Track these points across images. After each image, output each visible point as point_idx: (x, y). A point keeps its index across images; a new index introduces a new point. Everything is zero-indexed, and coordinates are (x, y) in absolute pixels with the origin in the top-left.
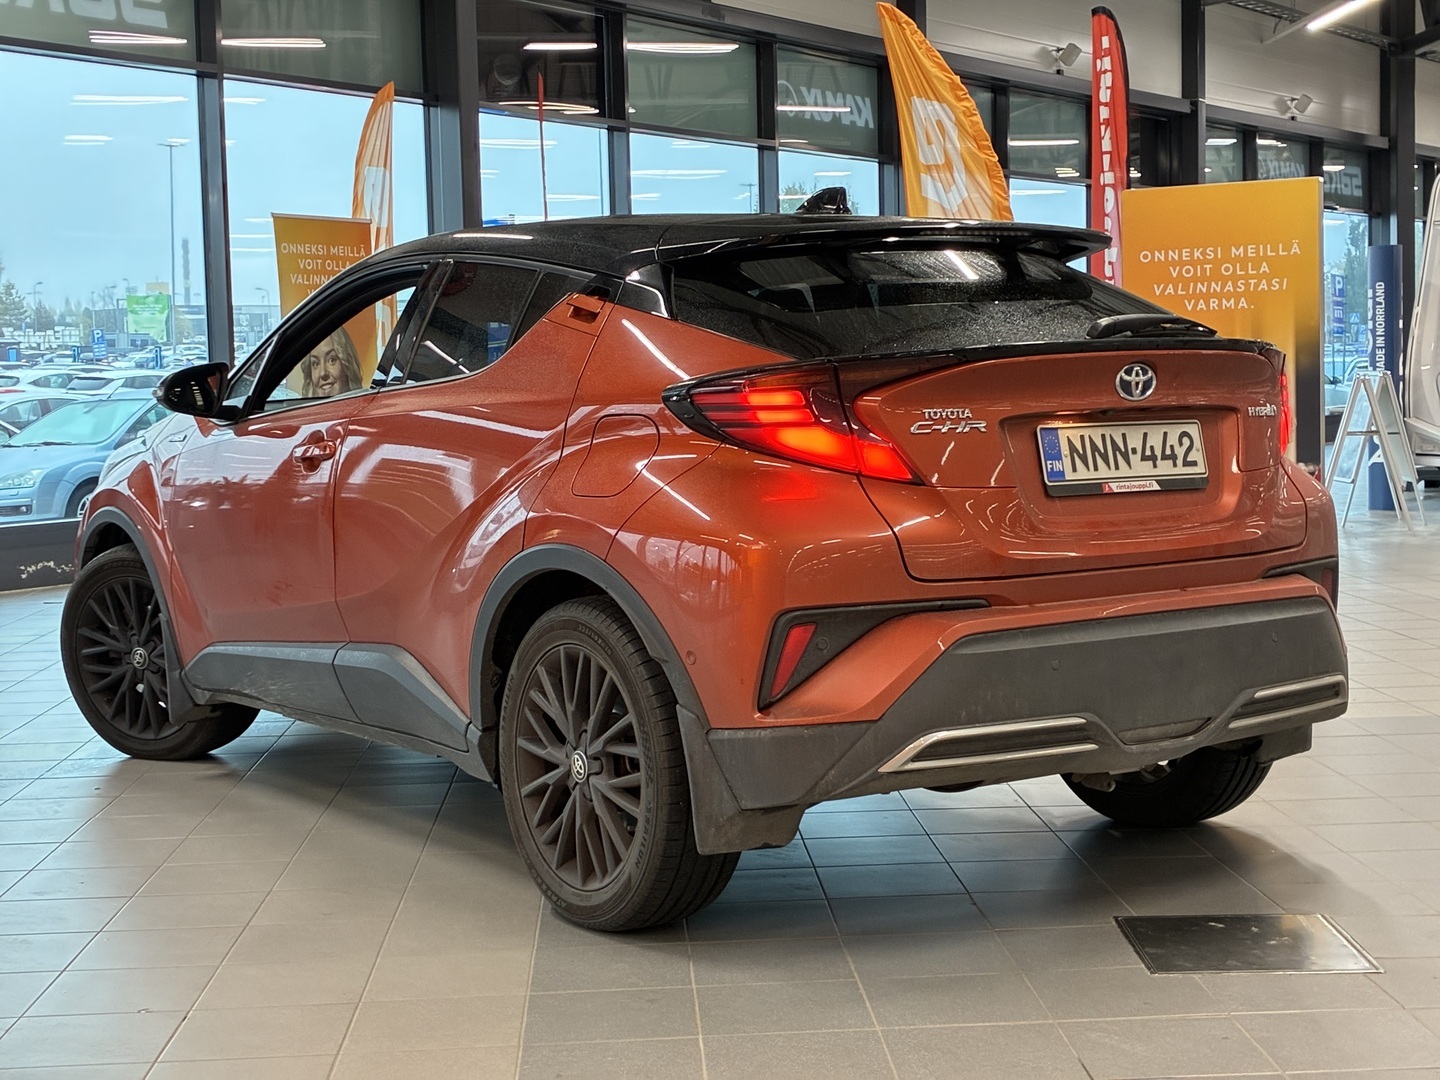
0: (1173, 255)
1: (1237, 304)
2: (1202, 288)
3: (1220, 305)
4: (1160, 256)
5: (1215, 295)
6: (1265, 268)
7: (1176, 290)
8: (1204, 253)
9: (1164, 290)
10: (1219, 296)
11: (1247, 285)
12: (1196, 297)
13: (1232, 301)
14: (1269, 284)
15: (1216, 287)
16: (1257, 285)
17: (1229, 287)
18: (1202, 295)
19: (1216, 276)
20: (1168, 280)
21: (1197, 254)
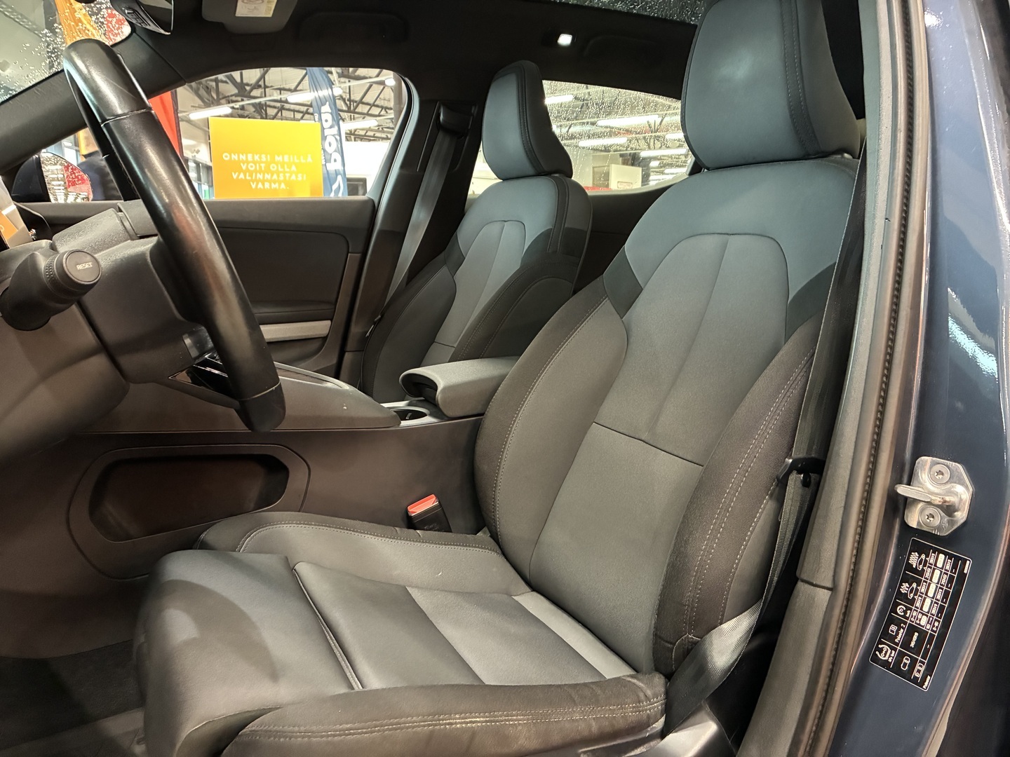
0: (243, 157)
1: (279, 186)
2: (260, 176)
3: (270, 186)
4: (235, 157)
5: (267, 181)
6: (294, 168)
7: (245, 176)
8: (260, 158)
9: (238, 176)
10: (270, 182)
11: (285, 176)
12: (258, 181)
13: (277, 184)
14: (297, 177)
15: (268, 176)
16: (290, 177)
17: (275, 177)
18: (260, 180)
19: (268, 170)
20: (240, 170)
21: (256, 157)
